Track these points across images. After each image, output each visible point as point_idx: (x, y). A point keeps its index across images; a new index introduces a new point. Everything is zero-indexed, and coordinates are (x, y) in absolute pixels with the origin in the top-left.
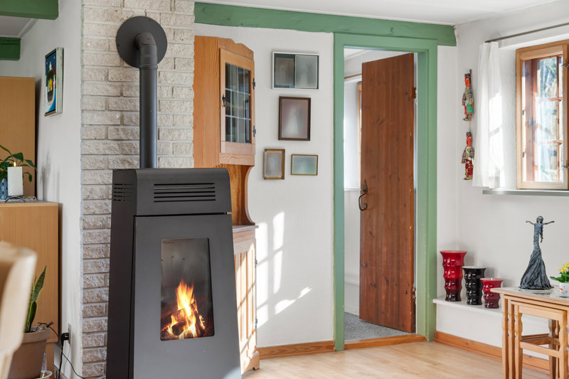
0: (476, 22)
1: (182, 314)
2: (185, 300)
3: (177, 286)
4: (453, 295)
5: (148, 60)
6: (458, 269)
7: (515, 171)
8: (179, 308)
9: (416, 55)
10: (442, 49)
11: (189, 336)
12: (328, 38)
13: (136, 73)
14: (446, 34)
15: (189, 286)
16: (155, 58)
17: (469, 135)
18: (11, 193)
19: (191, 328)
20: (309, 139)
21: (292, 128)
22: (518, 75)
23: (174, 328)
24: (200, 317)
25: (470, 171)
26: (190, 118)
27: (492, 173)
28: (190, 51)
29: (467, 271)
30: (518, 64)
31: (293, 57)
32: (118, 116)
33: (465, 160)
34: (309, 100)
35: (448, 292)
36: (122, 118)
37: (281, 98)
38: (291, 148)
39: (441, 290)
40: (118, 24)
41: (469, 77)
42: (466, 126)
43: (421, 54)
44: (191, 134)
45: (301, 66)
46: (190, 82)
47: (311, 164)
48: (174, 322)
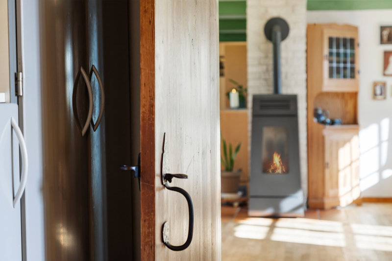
1: (276, 165)
2: (277, 159)
3: (274, 153)
5: (275, 39)
8: (274, 162)
11: (278, 173)
15: (279, 154)
16: (279, 38)
18: (232, 106)
19: (279, 171)
23: (272, 170)
24: (283, 167)
37: (385, 53)
48: (272, 168)
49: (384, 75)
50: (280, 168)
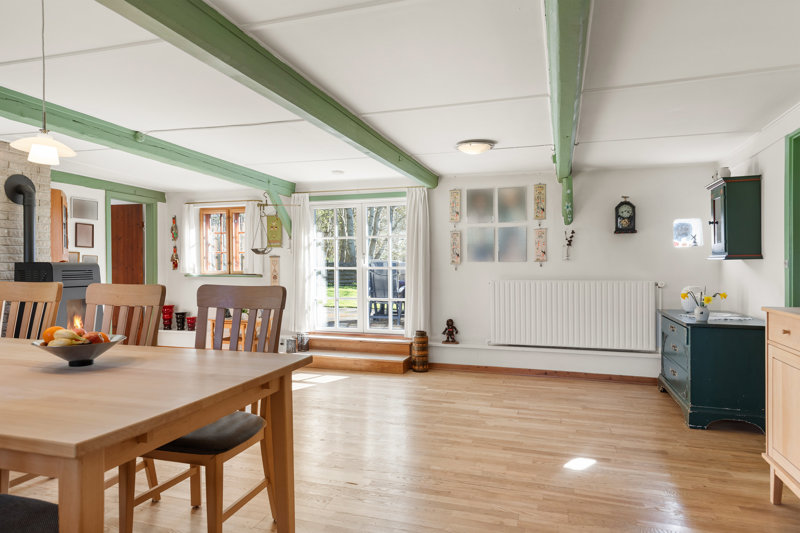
0: (178, 193)
4: (168, 326)
6: (171, 314)
7: (200, 264)
9: (144, 206)
10: (159, 204)
12: (102, 192)
14: (161, 196)
17: (175, 247)
20: (93, 246)
22: (201, 221)
25: (176, 266)
26: (48, 234)
27: (192, 266)
28: (48, 197)
29: (177, 314)
30: (201, 215)
31: (84, 201)
32: (6, 231)
33: (172, 260)
34: (93, 225)
35: (165, 325)
36: (9, 232)
37: (76, 224)
38: (83, 252)
39: (161, 324)
40: (6, 178)
41: (174, 219)
42: (173, 243)
43: (148, 205)
44: (49, 243)
45: (88, 207)
46: (49, 215)
49: (77, 246)
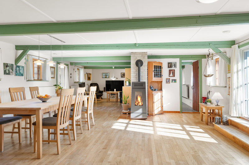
5: (139, 66)
10: (203, 59)
11: (140, 105)
12: (178, 59)
13: (137, 68)
14: (204, 56)
16: (140, 66)
18: (127, 85)
21: (171, 75)
28: (147, 64)
31: (171, 63)
34: (175, 70)
37: (169, 70)
38: (171, 78)
40: (136, 61)
43: (200, 60)
45: (173, 64)
46: (147, 69)
47: (175, 80)
48: (137, 103)
49: (169, 76)
50: (141, 102)
